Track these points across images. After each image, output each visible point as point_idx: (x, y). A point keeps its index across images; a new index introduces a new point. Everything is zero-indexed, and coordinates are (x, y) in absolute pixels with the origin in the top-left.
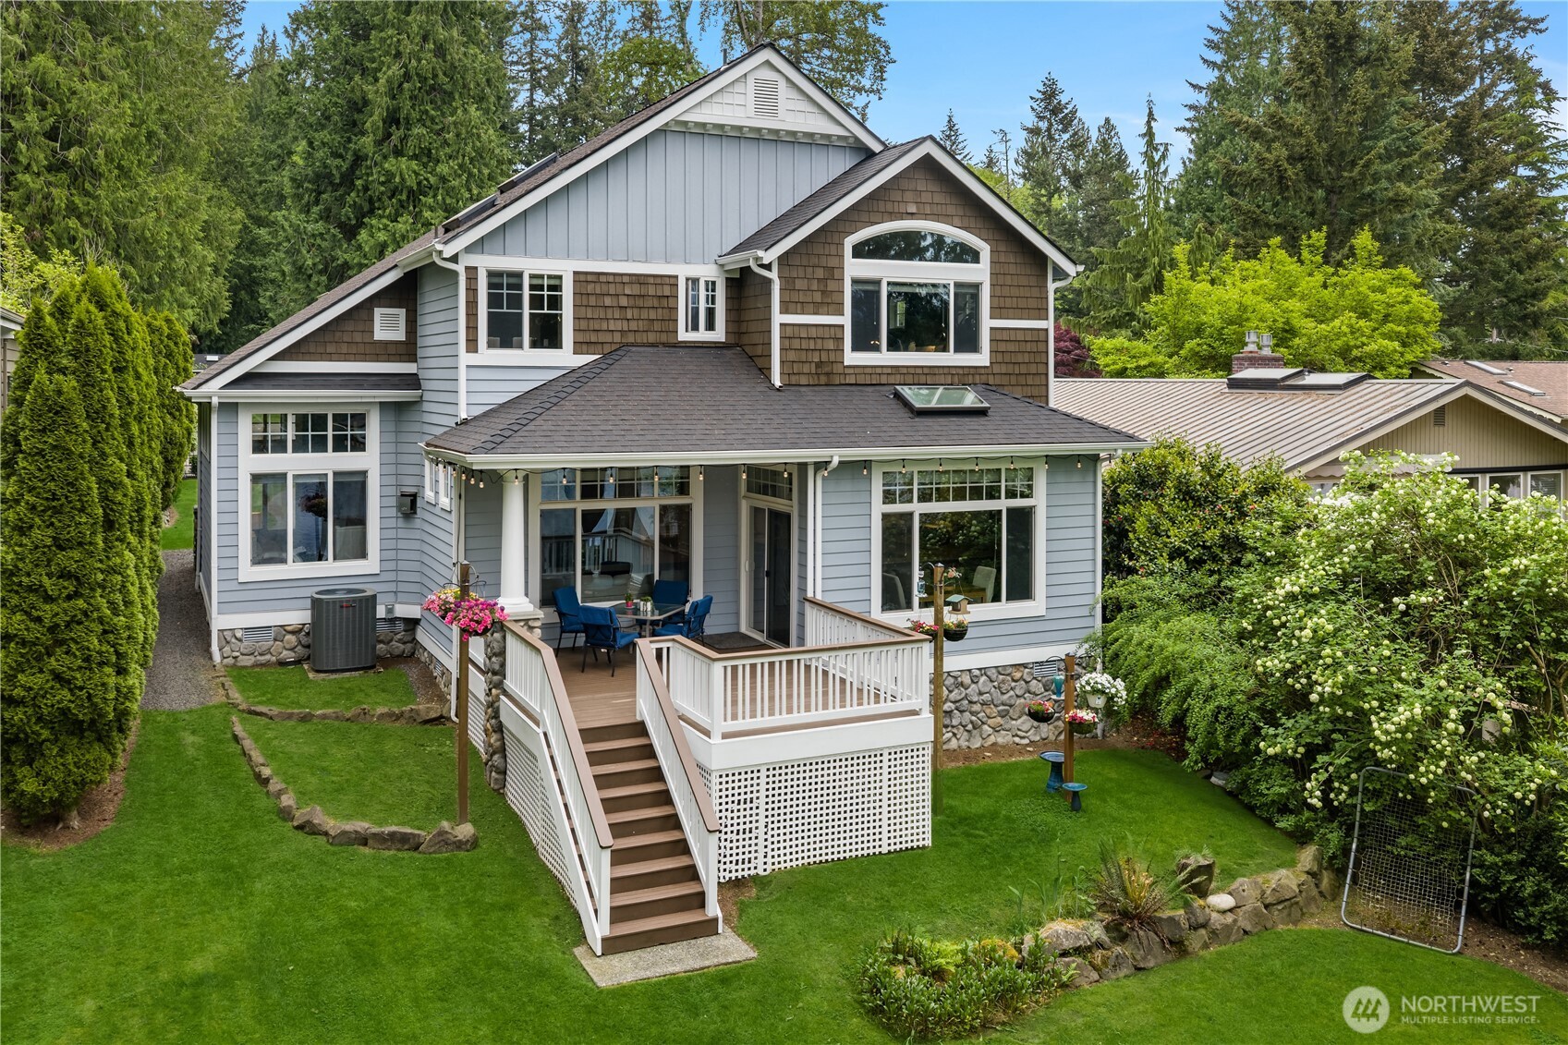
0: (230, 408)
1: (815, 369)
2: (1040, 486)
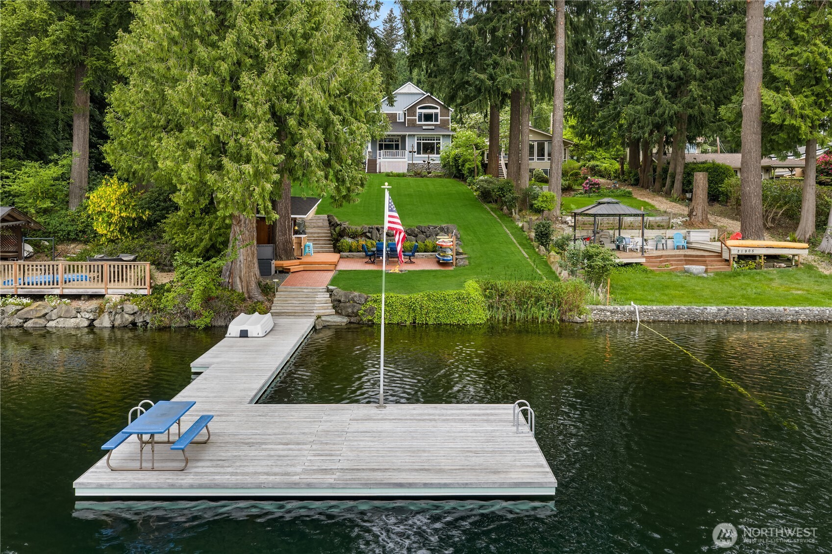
1: (413, 125)
2: (441, 139)
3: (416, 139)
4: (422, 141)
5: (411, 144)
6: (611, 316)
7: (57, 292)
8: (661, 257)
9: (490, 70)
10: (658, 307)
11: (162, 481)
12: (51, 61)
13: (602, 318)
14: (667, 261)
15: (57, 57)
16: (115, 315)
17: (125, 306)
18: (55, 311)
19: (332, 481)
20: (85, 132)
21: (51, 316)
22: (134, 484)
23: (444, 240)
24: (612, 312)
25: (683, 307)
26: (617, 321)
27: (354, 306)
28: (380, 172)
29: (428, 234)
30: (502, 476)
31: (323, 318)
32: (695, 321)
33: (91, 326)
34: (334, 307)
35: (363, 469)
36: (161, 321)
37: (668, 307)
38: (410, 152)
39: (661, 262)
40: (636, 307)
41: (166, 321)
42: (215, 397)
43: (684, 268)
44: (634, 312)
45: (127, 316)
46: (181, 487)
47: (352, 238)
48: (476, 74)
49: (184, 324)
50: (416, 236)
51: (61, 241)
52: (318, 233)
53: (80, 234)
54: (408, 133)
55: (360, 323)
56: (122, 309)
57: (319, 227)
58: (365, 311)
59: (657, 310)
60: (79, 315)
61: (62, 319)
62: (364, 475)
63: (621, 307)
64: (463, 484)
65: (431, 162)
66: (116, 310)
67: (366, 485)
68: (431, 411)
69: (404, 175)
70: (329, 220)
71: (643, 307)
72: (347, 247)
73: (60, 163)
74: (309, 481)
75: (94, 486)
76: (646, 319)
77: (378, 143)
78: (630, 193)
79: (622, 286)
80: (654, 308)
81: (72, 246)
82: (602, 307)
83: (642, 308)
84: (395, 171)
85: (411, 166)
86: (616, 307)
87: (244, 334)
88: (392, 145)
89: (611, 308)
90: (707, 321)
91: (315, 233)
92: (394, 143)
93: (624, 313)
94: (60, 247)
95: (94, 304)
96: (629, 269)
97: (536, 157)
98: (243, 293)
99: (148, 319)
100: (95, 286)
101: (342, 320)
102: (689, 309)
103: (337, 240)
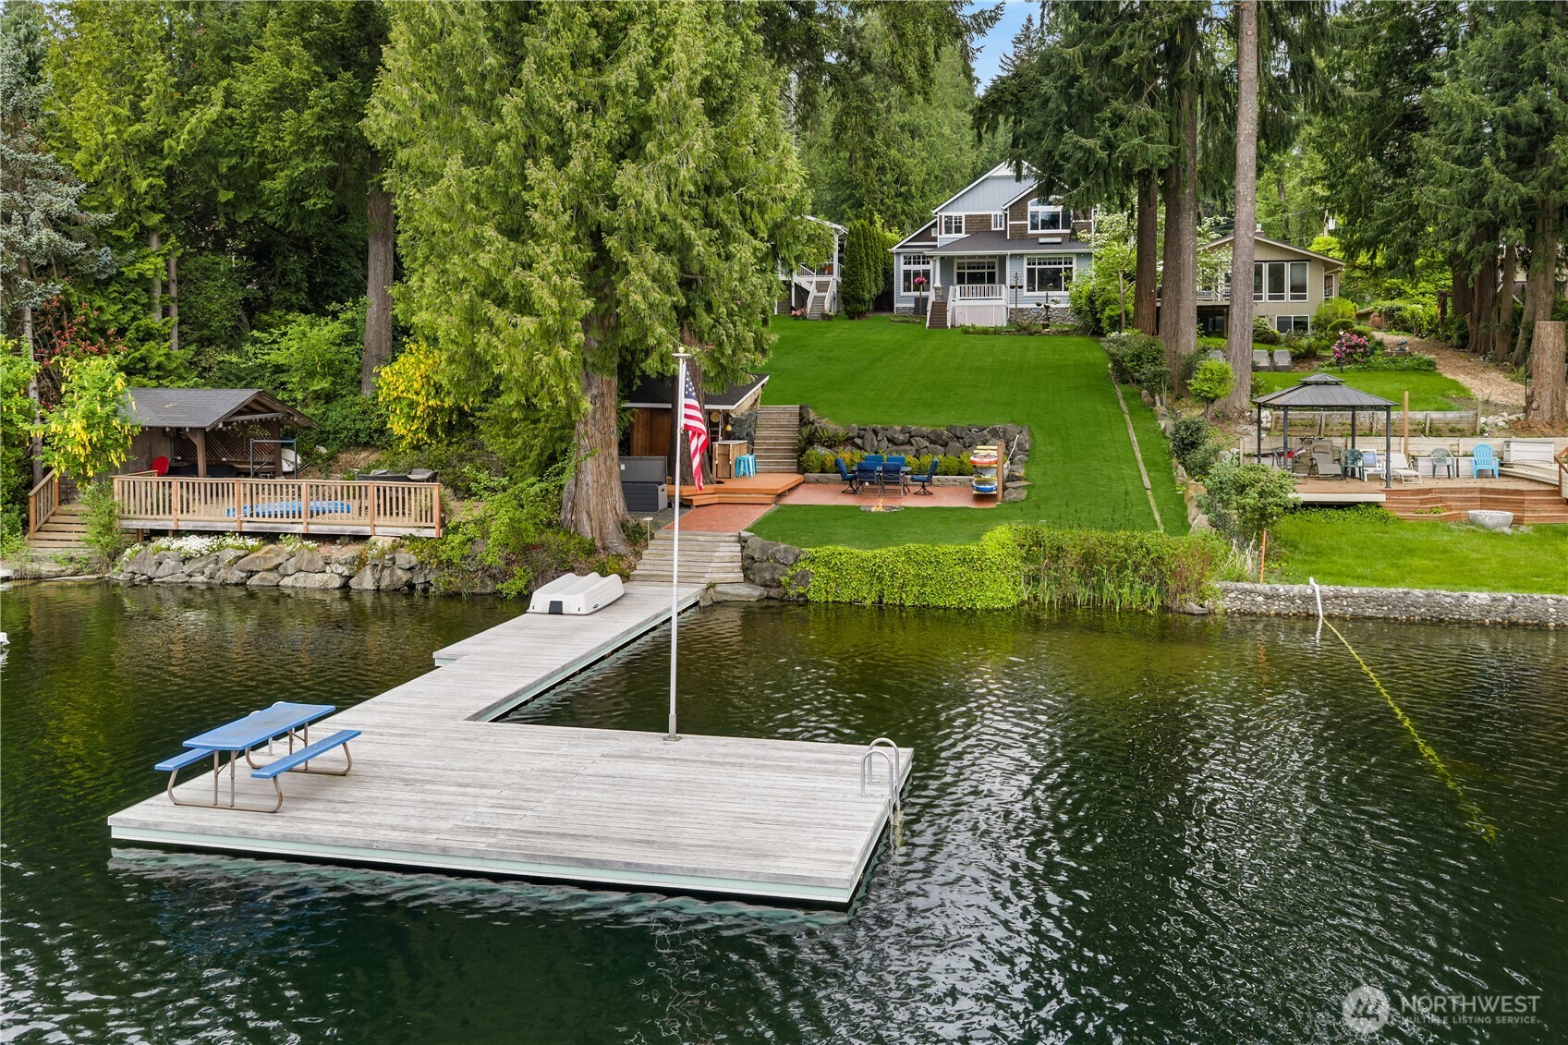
0: (898, 254)
1: (1020, 236)
2: (1074, 261)
3: (1025, 262)
4: (1037, 267)
5: (1016, 271)
6: (1266, 604)
7: (300, 529)
8: (1430, 491)
9: (1106, 130)
10: (1364, 590)
11: (232, 825)
12: (317, 149)
13: (1246, 607)
14: (1441, 500)
15: (326, 140)
16: (382, 571)
17: (397, 556)
18: (293, 560)
19: (482, 847)
20: (386, 264)
21: (286, 569)
22: (193, 827)
23: (986, 454)
24: (1267, 597)
25: (1417, 592)
26: (1278, 615)
27: (775, 569)
28: (953, 326)
29: (967, 441)
30: (765, 862)
31: (719, 588)
32: (1442, 621)
33: (345, 587)
34: (745, 569)
35: (548, 834)
36: (450, 582)
37: (1385, 591)
38: (1012, 287)
39: (1423, 502)
40: (1317, 588)
41: (457, 583)
42: (424, 706)
43: (1468, 516)
44: (1313, 598)
45: (399, 572)
46: (256, 838)
47: (828, 447)
48: (1076, 138)
49: (489, 590)
50: (945, 445)
51: (346, 447)
52: (777, 438)
53: (376, 436)
54: (1009, 252)
55: (784, 600)
56: (393, 560)
57: (780, 426)
58: (792, 578)
59: (1361, 595)
60: (328, 568)
61: (302, 574)
62: (539, 842)
63: (1288, 587)
64: (689, 869)
65: (1052, 306)
66: (385, 562)
67: (533, 858)
68: (750, 751)
69: (997, 331)
70: (800, 414)
71: (1332, 588)
72: (816, 463)
73: (342, 316)
74: (448, 844)
75: (136, 825)
76: (1337, 612)
77: (956, 271)
78: (1431, 364)
79: (1315, 546)
80: (1356, 591)
81: (364, 455)
82: (1247, 586)
83: (1329, 589)
84: (980, 324)
85: (1014, 314)
86: (1277, 586)
87: (556, 608)
88: (980, 274)
89: (1266, 588)
90: (1468, 622)
91: (771, 438)
92: (986, 271)
93: (1292, 599)
94: (343, 457)
95: (352, 550)
96: (1351, 515)
97: (1265, 292)
98: (593, 539)
99: (432, 578)
100: (356, 522)
101: (751, 593)
102: (1428, 596)
103: (802, 451)
